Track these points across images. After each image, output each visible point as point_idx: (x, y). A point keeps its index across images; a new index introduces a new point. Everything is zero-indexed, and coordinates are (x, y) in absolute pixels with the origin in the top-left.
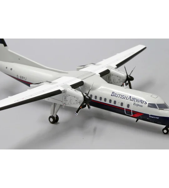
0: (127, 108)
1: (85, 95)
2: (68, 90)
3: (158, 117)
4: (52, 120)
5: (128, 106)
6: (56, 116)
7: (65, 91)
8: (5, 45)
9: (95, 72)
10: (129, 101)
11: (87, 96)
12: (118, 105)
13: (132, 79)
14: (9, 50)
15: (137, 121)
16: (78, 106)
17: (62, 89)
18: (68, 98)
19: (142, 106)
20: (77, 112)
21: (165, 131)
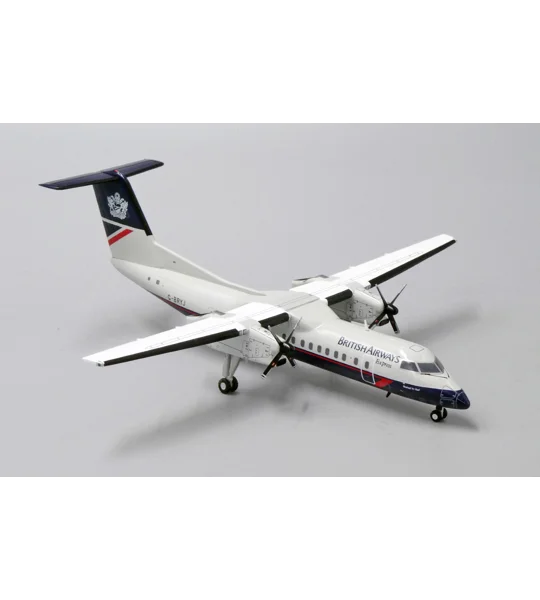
0: (365, 369)
1: (282, 340)
2: (251, 330)
3: (418, 387)
4: (224, 386)
5: (367, 364)
6: (231, 380)
7: (246, 333)
8: (149, 233)
9: (318, 296)
10: (368, 355)
11: (287, 342)
12: (349, 362)
13: (395, 311)
14: (156, 243)
15: (388, 395)
16: (268, 361)
17: (240, 328)
18: (252, 345)
19: (390, 366)
20: (265, 373)
21: (435, 417)
